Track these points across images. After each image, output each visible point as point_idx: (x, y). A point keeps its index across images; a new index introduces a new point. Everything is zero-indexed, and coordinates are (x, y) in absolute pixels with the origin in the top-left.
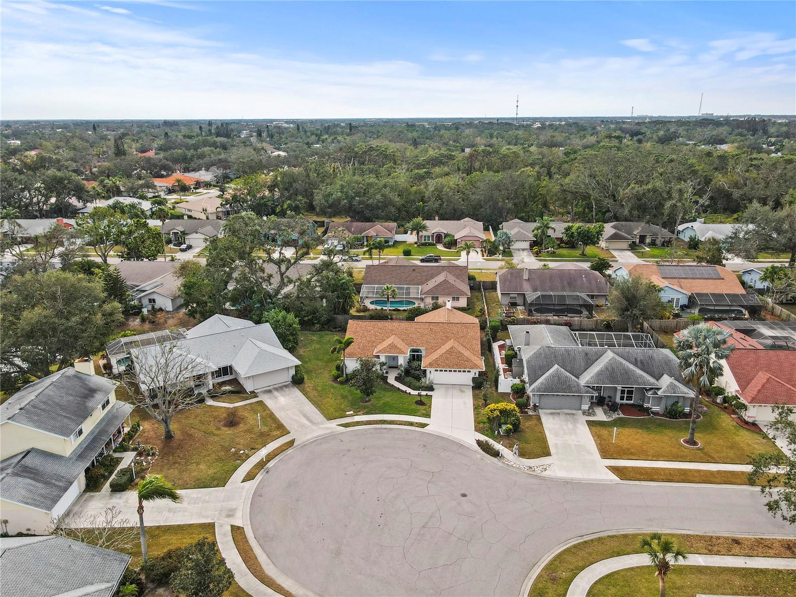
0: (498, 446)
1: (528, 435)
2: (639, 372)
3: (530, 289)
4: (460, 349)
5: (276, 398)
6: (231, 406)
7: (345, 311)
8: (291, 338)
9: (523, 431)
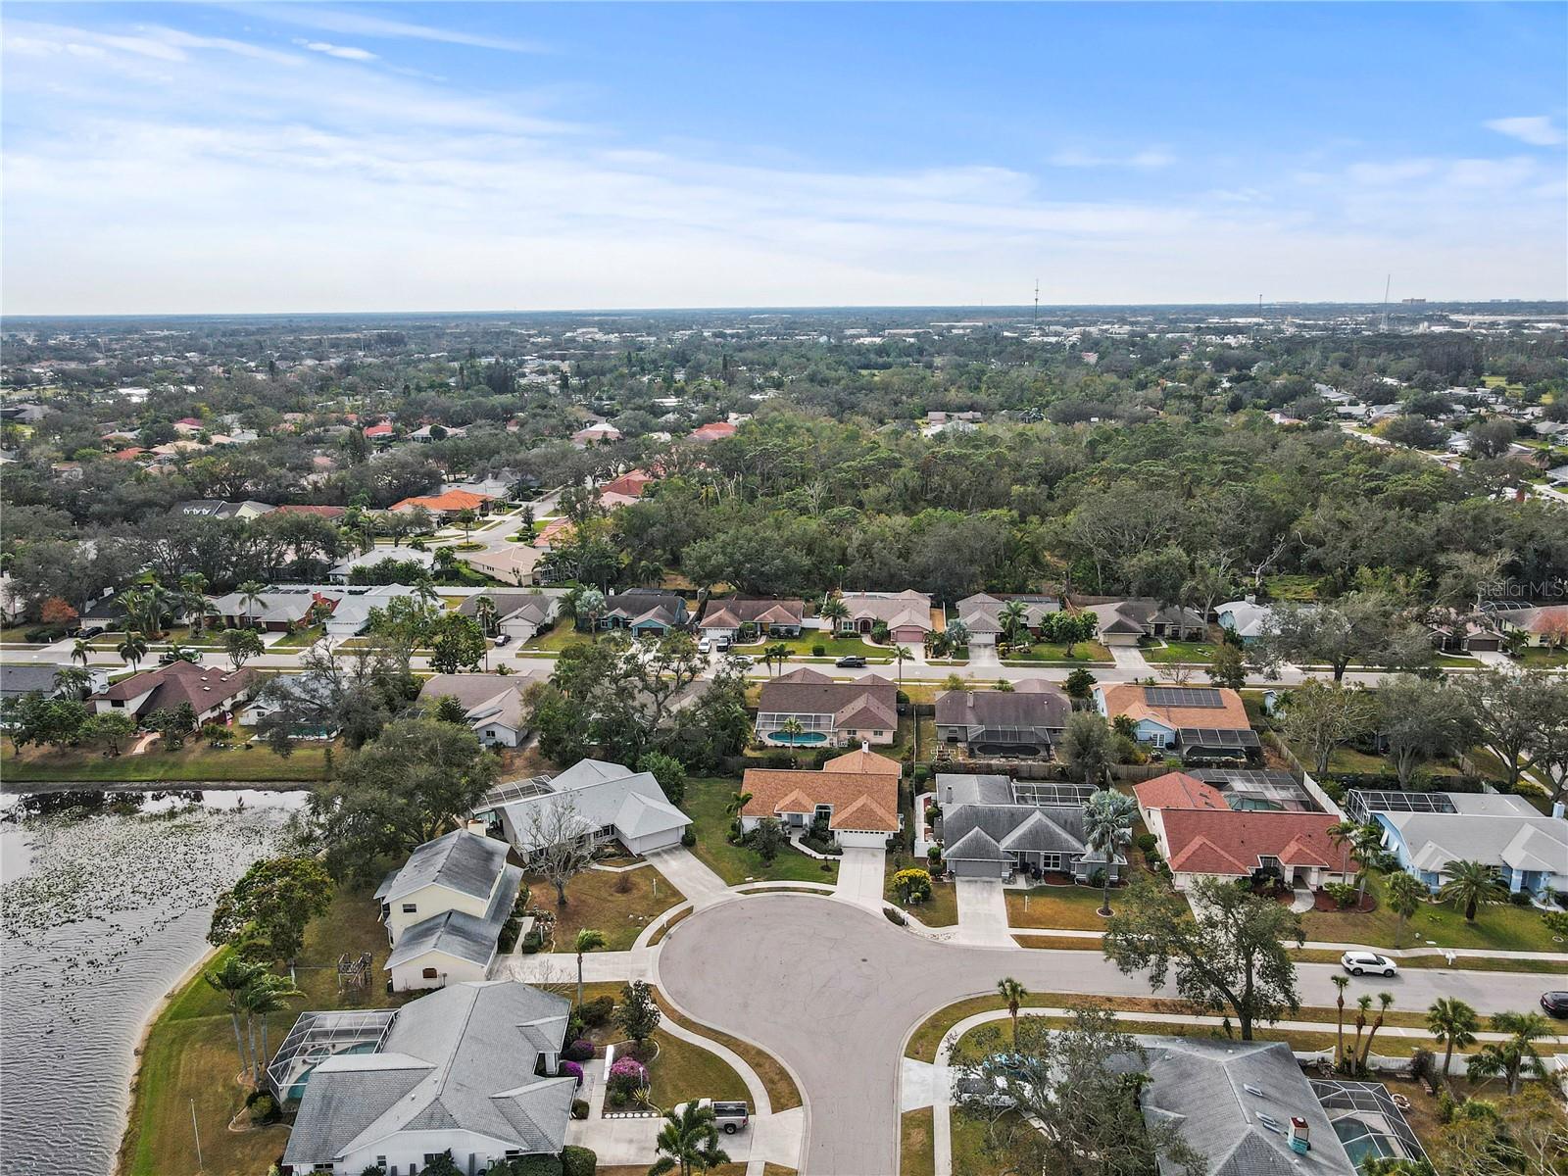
0: (904, 914)
1: (939, 903)
2: (1065, 835)
3: (974, 721)
4: (874, 806)
5: (667, 862)
6: (620, 870)
7: (738, 752)
8: (676, 789)
9: (934, 900)
